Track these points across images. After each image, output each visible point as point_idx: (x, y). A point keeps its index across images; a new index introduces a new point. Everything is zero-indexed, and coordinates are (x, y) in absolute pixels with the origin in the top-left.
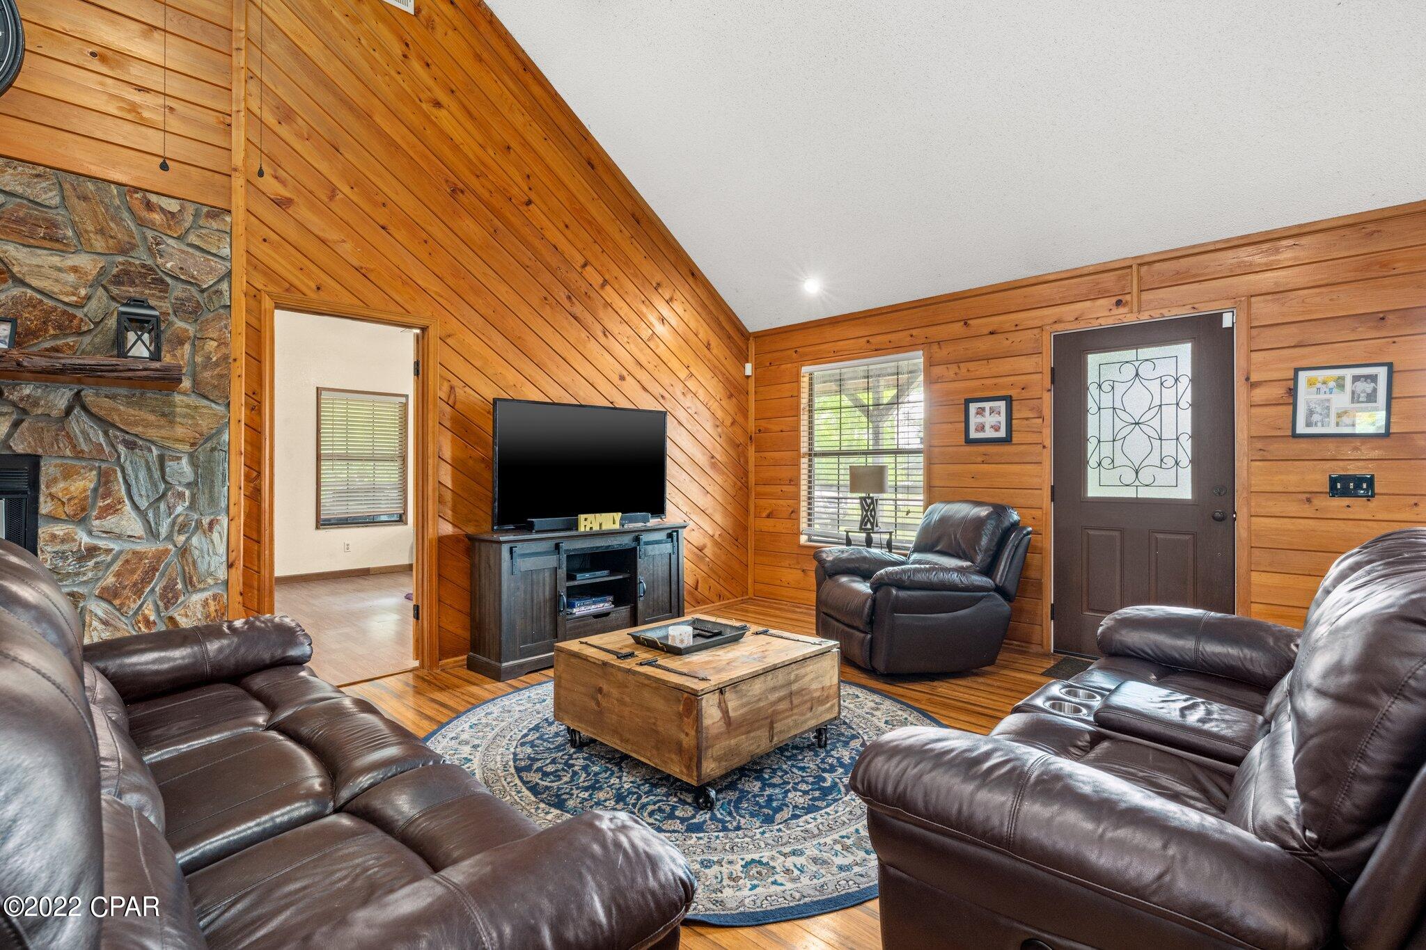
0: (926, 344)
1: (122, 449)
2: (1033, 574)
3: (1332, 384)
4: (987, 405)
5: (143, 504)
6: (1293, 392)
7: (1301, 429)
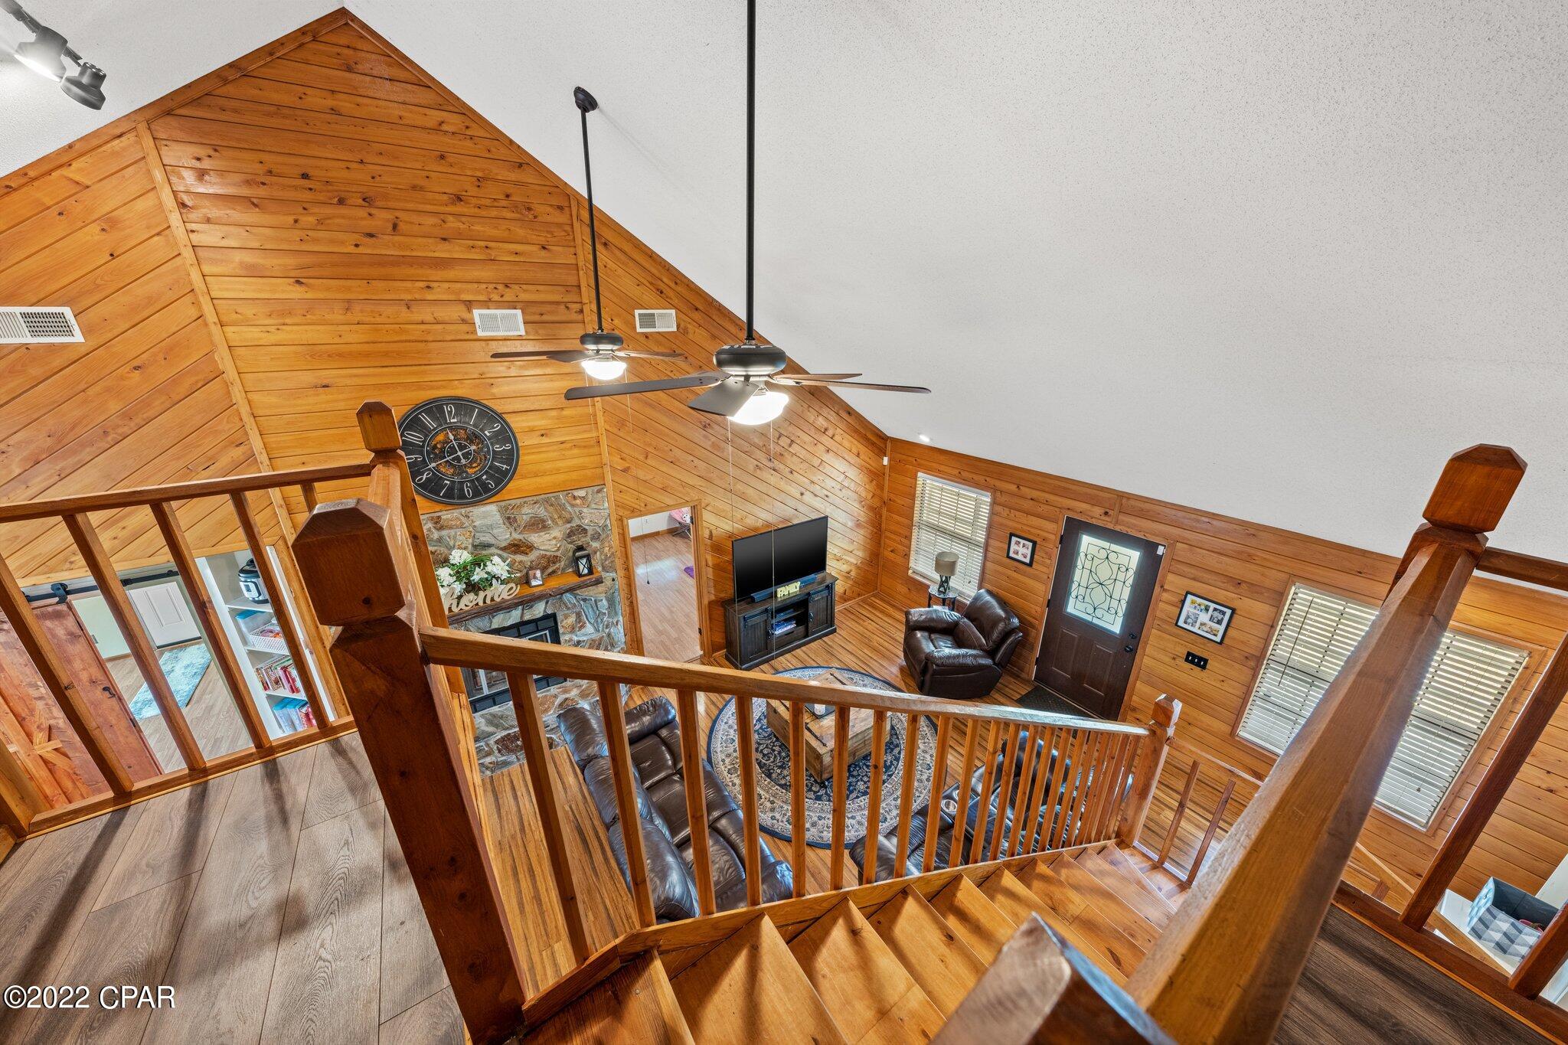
0: (994, 490)
1: (582, 602)
2: (1031, 639)
3: (1203, 607)
4: (1022, 541)
5: (592, 621)
6: (1183, 602)
7: (1181, 623)
